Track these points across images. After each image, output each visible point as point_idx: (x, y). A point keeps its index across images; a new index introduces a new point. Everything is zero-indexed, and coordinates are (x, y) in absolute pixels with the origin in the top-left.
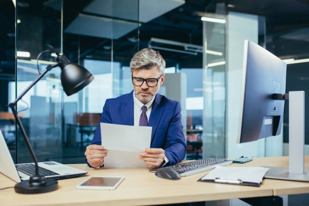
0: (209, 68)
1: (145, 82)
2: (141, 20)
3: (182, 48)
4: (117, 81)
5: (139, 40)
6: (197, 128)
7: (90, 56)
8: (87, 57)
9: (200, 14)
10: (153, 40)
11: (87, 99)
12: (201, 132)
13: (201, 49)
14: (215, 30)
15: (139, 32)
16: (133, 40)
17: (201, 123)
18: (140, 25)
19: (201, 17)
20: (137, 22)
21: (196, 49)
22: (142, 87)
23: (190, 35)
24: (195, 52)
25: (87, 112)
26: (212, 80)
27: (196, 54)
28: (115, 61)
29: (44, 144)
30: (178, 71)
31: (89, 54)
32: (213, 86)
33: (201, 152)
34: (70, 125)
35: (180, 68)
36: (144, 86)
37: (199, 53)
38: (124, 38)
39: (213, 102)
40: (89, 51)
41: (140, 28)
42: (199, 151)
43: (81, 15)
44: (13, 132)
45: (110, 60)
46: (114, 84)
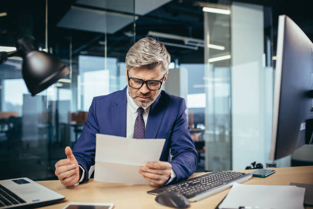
0: (211, 63)
1: (145, 85)
2: (137, 12)
3: (182, 42)
4: (114, 78)
5: (135, 34)
6: (198, 127)
7: (85, 52)
8: (82, 53)
9: (201, 4)
10: (151, 33)
11: (82, 97)
12: (202, 132)
13: (202, 44)
14: (217, 23)
15: (135, 25)
16: (129, 34)
17: (203, 122)
18: (136, 18)
19: (202, 8)
20: (133, 14)
21: (196, 43)
22: (141, 90)
23: (190, 29)
24: (195, 46)
25: (82, 110)
26: (214, 76)
27: (196, 48)
28: (109, 56)
29: (36, 145)
30: (177, 66)
31: (84, 50)
32: (213, 82)
33: (204, 152)
34: (64, 124)
35: (179, 64)
36: (144, 89)
37: (199, 47)
38: (120, 33)
39: (214, 99)
40: (84, 46)
41: (137, 22)
42: (201, 151)
43: (73, 7)
44: (6, 132)
45: (103, 56)
46: (110, 80)
